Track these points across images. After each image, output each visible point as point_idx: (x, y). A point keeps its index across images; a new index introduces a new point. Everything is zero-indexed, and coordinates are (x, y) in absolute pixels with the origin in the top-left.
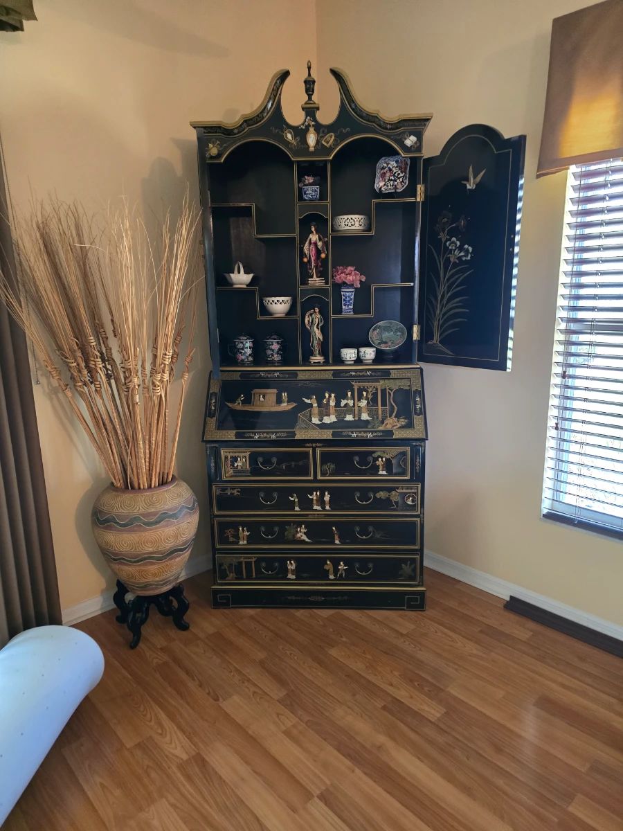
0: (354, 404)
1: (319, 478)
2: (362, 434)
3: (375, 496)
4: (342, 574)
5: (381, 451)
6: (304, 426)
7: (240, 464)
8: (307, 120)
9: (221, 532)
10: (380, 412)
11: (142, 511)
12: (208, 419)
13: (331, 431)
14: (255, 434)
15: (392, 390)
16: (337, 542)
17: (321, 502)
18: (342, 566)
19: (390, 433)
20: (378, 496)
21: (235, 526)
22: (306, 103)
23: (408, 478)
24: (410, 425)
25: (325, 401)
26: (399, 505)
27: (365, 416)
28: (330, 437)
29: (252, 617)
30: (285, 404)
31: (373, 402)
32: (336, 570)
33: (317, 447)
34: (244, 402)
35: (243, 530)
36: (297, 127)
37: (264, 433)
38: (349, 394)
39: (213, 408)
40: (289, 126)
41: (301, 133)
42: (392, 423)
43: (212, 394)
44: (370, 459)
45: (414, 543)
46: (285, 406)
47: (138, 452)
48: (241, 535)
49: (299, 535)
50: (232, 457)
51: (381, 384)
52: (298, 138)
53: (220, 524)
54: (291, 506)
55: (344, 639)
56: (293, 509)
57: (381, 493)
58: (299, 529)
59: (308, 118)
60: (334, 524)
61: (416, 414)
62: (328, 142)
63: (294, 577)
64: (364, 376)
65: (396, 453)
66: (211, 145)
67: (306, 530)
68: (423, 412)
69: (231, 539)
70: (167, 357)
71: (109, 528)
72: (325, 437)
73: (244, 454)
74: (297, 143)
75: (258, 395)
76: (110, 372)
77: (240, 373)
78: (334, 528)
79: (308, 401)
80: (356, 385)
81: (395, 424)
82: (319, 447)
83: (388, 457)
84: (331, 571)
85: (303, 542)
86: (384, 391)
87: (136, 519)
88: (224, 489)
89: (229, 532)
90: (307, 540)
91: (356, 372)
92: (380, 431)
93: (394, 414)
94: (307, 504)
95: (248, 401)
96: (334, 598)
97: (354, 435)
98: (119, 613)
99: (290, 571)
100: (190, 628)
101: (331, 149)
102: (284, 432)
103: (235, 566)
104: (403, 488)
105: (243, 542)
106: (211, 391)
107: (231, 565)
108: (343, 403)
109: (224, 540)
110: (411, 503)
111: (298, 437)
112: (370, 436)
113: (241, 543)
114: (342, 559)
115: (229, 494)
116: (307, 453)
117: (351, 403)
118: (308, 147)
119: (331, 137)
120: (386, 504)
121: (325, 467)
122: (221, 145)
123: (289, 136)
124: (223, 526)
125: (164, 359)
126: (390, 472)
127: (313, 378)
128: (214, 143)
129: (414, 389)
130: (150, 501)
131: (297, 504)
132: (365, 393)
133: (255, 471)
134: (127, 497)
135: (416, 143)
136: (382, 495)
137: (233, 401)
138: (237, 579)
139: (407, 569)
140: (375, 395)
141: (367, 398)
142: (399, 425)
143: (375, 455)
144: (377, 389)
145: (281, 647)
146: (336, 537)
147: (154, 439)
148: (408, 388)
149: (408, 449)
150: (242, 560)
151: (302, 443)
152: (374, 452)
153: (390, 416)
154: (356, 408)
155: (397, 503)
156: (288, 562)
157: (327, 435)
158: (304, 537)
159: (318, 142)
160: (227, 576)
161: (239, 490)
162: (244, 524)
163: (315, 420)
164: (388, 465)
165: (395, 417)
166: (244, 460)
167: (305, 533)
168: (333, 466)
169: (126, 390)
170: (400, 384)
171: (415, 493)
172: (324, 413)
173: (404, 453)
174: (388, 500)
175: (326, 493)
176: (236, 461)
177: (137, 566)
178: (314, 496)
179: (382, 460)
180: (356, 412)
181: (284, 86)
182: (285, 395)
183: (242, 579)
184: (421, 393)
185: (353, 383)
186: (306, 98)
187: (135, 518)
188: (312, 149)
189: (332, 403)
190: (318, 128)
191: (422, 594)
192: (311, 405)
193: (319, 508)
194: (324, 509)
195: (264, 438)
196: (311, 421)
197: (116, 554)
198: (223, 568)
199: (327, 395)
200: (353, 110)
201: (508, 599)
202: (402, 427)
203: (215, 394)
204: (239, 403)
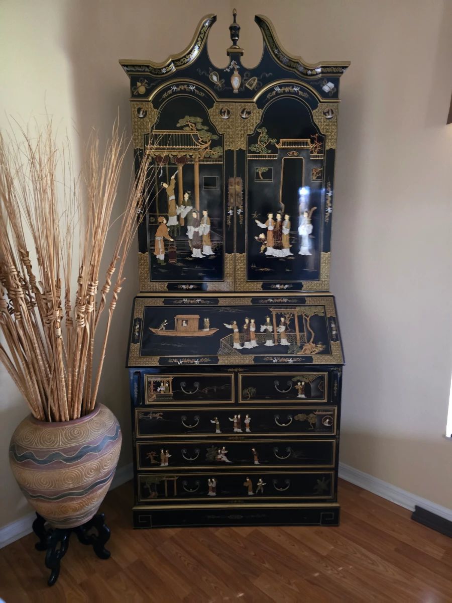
0: (273, 329)
1: (241, 401)
2: (283, 360)
3: (293, 419)
4: (260, 490)
5: (300, 376)
6: (226, 351)
7: (163, 389)
8: (232, 63)
9: (143, 455)
10: (298, 338)
11: (63, 446)
12: (132, 344)
13: (253, 356)
14: (178, 359)
15: (308, 317)
16: (256, 462)
17: (242, 425)
18: (261, 483)
19: (309, 358)
20: (296, 418)
21: (157, 449)
22: (231, 48)
23: (325, 401)
24: (327, 351)
25: (245, 327)
26: (317, 425)
27: (284, 342)
28: (253, 363)
29: (172, 539)
30: (208, 329)
31: (290, 327)
32: (255, 487)
33: (239, 372)
34: (167, 328)
35: (165, 452)
36: (222, 70)
37: (187, 358)
38: (268, 319)
39: (137, 334)
40: (215, 69)
41: (226, 76)
42: (310, 349)
43: (136, 320)
44: (290, 383)
45: (330, 463)
46: (207, 331)
47: (59, 385)
48: (162, 457)
49: (219, 457)
50: (155, 382)
51: (297, 311)
52: (223, 81)
53: (142, 447)
54: (213, 428)
55: (267, 565)
56: (214, 432)
57: (300, 415)
58: (219, 451)
59: (233, 62)
60: (253, 445)
61: (333, 340)
62: (251, 85)
63: (214, 494)
64: (280, 303)
65: (314, 377)
66: (139, 84)
67: (226, 452)
68: (338, 338)
69: (153, 461)
70: (93, 288)
71: (26, 465)
72: (247, 362)
73: (168, 379)
74: (222, 85)
75: (181, 321)
76: (33, 300)
77: (163, 299)
78: (253, 450)
79: (230, 327)
80: (274, 311)
81: (314, 350)
82: (241, 372)
83: (307, 381)
84: (250, 487)
85: (224, 463)
86: (300, 318)
87: (57, 455)
88: (147, 413)
89: (151, 455)
90: (227, 461)
91: (273, 299)
92: (299, 357)
93: (312, 340)
94: (227, 427)
95: (170, 326)
96: (253, 516)
97: (275, 360)
98: (38, 540)
99: (211, 488)
100: (111, 556)
101: (254, 93)
102: (207, 357)
103: (157, 485)
104: (320, 411)
105: (164, 465)
106: (135, 317)
107: (153, 484)
108: (263, 328)
109: (146, 463)
110: (327, 425)
111: (220, 363)
112: (291, 361)
113: (163, 465)
114: (260, 476)
115: (151, 418)
116: (229, 378)
117: (270, 328)
118: (233, 89)
119: (254, 80)
120: (304, 426)
121: (246, 391)
122: (149, 84)
123: (215, 78)
124: (145, 449)
125: (89, 290)
126: (309, 396)
127: (233, 304)
128: (142, 82)
129: (328, 316)
130: (71, 434)
131: (218, 427)
132: (282, 319)
133: (178, 395)
134: (47, 431)
135: (333, 89)
136: (300, 417)
137: (157, 327)
138: (159, 497)
139: (322, 484)
140: (292, 321)
141: (285, 324)
142: (317, 351)
143: (295, 380)
144: (293, 316)
145: (204, 578)
146: (256, 458)
147: (77, 370)
148: (322, 315)
149: (326, 374)
150: (164, 479)
151: (225, 368)
152: (294, 377)
153: (308, 341)
154: (275, 333)
155: (314, 425)
156: (209, 480)
157: (249, 360)
158: (225, 459)
159: (242, 85)
160: (149, 494)
161: (161, 414)
162: (165, 447)
163: (237, 346)
164: (307, 390)
165: (313, 343)
166: (167, 385)
167: (226, 455)
168: (254, 390)
169: (48, 322)
170: (315, 311)
171: (331, 415)
172: (245, 338)
173: (322, 378)
174: (306, 422)
175: (247, 416)
176: (159, 385)
177: (55, 502)
178: (235, 419)
179: (301, 384)
180: (276, 338)
181: (211, 30)
182: (207, 320)
183: (164, 497)
184: (335, 320)
185: (271, 309)
186: (232, 43)
187: (54, 454)
188: (236, 91)
189: (253, 329)
190: (242, 71)
191: (336, 510)
192: (232, 331)
193: (240, 430)
194: (244, 431)
195: (187, 363)
196: (233, 346)
197: (34, 491)
198: (145, 487)
199: (247, 321)
200: (276, 55)
201: (413, 510)
202: (320, 353)
203: (139, 320)
204: (162, 329)
